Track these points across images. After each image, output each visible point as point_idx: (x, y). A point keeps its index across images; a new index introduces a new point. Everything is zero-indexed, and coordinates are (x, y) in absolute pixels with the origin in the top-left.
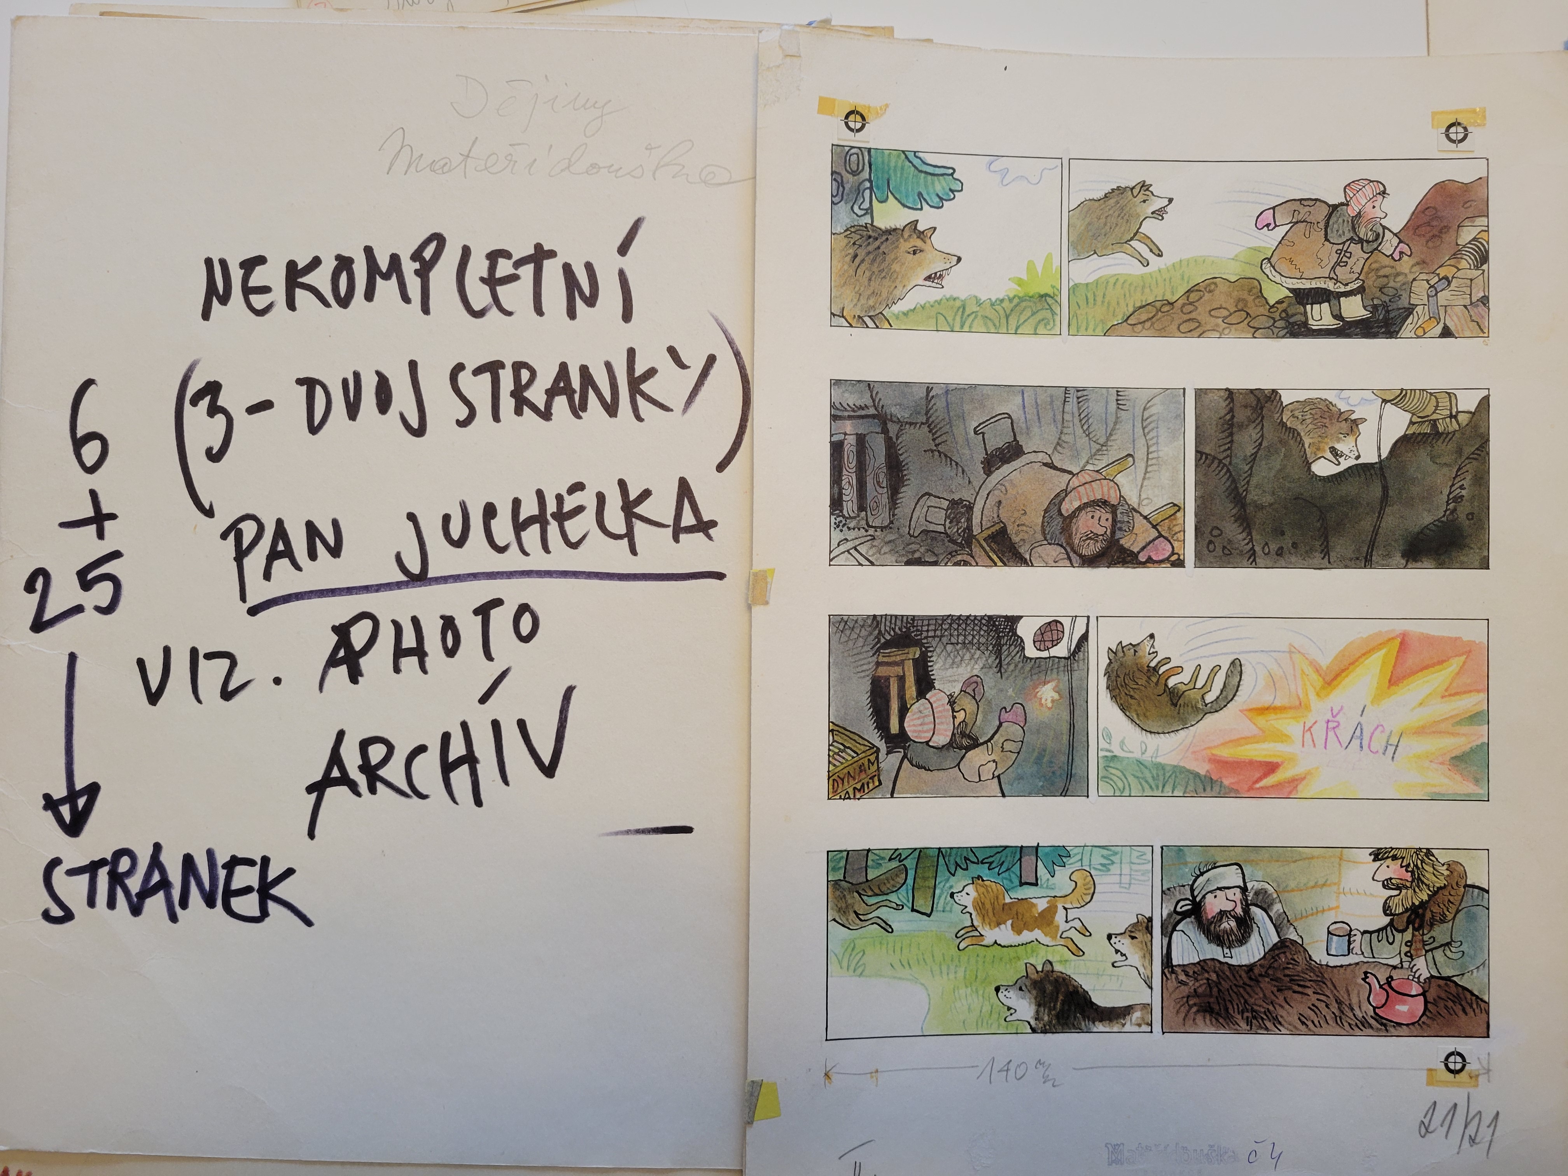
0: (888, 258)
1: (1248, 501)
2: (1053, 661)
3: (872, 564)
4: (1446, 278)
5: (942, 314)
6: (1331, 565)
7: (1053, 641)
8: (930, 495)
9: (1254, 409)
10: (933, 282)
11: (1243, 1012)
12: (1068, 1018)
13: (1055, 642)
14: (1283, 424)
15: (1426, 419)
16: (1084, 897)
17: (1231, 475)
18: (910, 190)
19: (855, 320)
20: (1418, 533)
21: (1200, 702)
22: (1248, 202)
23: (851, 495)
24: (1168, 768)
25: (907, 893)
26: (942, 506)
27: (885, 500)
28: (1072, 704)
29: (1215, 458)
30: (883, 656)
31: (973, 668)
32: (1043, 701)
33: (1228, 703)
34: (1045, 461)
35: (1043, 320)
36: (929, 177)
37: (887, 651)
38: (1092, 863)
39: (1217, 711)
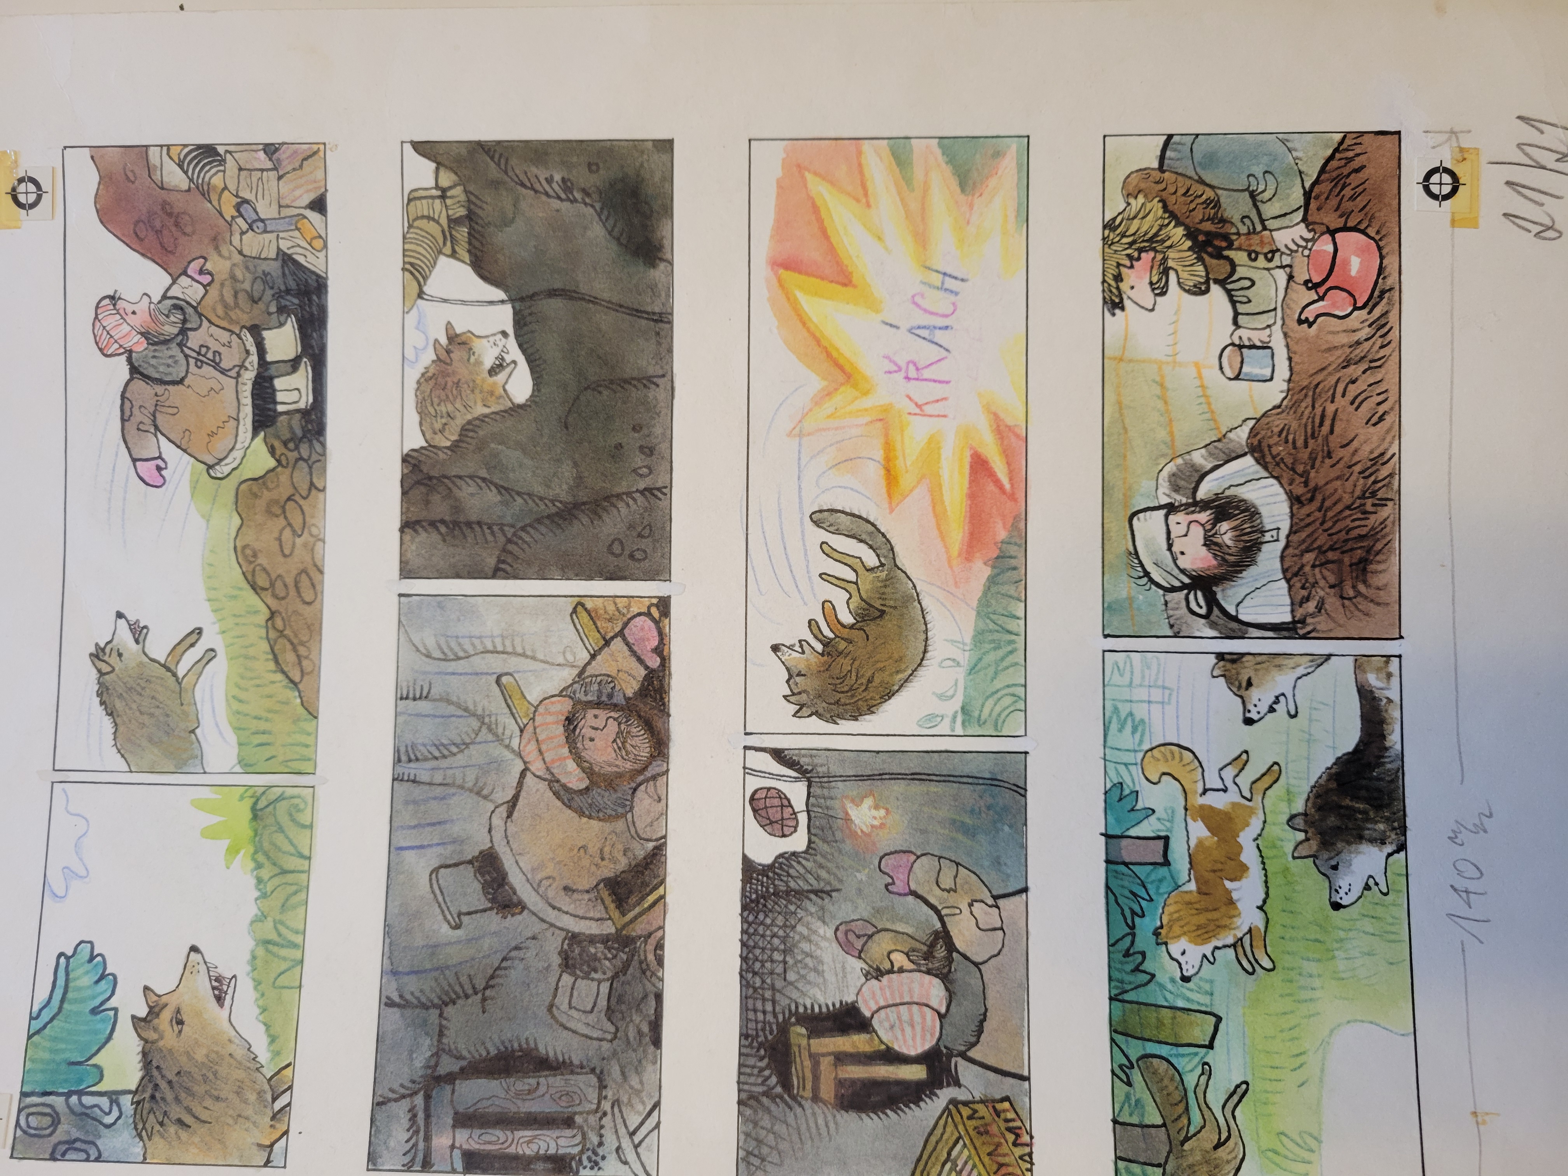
0: (187, 1067)
1: (570, 499)
2: (813, 805)
3: (657, 1105)
4: (238, 207)
5: (276, 979)
6: (668, 374)
7: (782, 806)
8: (551, 1007)
9: (432, 489)
10: (226, 993)
11: (1365, 512)
12: (1380, 791)
13: (785, 802)
14: (455, 447)
15: (448, 234)
16: (1185, 761)
17: (530, 525)
18: (86, 1028)
19: (278, 1125)
20: (620, 244)
21: (878, 574)
22: (125, 499)
23: (548, 1139)
24: (981, 625)
25: (1183, 1055)
26: (570, 984)
27: (557, 1081)
28: (881, 776)
29: (504, 550)
30: (804, 1088)
31: (824, 938)
32: (876, 823)
33: (879, 531)
34: (505, 815)
35: (291, 815)
36: (70, 995)
37: (796, 1083)
38: (1131, 747)
39: (892, 549)
